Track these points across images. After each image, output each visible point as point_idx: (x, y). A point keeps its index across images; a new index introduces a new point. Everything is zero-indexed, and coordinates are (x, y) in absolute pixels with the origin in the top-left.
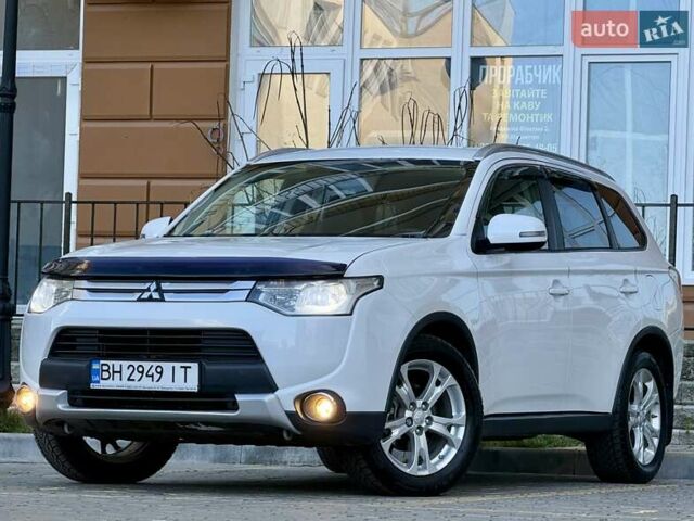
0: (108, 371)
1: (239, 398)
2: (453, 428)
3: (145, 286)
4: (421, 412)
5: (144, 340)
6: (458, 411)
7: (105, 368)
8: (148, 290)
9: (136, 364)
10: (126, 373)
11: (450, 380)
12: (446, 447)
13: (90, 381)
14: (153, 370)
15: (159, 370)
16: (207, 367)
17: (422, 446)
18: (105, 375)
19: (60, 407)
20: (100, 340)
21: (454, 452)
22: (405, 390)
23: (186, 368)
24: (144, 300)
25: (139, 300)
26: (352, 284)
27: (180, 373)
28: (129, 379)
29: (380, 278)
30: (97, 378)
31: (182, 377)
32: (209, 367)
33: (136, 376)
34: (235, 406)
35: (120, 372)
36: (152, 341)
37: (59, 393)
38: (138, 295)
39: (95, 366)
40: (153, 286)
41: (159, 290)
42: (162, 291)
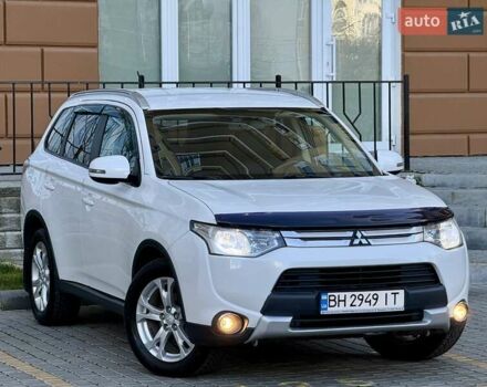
0: (334, 300)
3: (351, 234)
5: (358, 275)
9: (357, 293)
10: (349, 301)
13: (319, 308)
14: (370, 298)
15: (375, 297)
18: (332, 303)
19: (289, 329)
20: (322, 277)
23: (395, 294)
24: (356, 245)
25: (351, 245)
27: (391, 297)
28: (351, 305)
30: (325, 306)
31: (391, 300)
32: (411, 292)
33: (357, 302)
35: (345, 301)
36: (364, 275)
37: (289, 319)
38: (349, 241)
39: (324, 297)
40: (359, 235)
41: (363, 237)
42: (366, 238)
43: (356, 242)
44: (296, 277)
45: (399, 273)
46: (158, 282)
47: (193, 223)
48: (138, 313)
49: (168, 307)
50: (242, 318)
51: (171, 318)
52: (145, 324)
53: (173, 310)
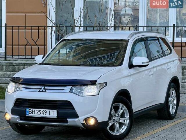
0: (31, 111)
1: (68, 120)
2: (126, 121)
3: (40, 87)
4: (117, 118)
5: (41, 103)
6: (127, 116)
8: (41, 89)
9: (39, 110)
10: (36, 112)
11: (125, 108)
12: (124, 126)
13: (26, 114)
14: (44, 112)
15: (45, 112)
16: (59, 111)
17: (118, 127)
18: (30, 112)
19: (18, 121)
21: (126, 127)
22: (113, 112)
23: (53, 111)
24: (40, 92)
25: (39, 91)
26: (98, 86)
27: (51, 112)
28: (37, 114)
29: (106, 83)
30: (28, 113)
31: (52, 114)
32: (60, 111)
33: (39, 113)
34: (67, 122)
35: (34, 112)
38: (39, 90)
39: (27, 110)
41: (44, 89)
42: (46, 89)
43: (41, 90)
44: (21, 102)
45: (56, 104)
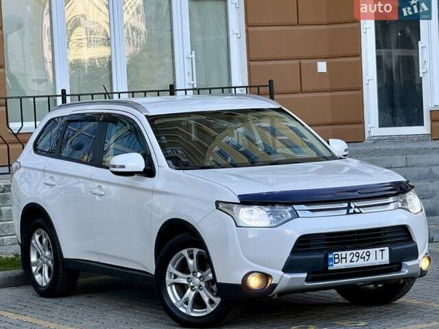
0: (338, 258)
5: (354, 237)
7: (336, 256)
9: (354, 252)
10: (349, 258)
13: (327, 266)
14: (364, 254)
15: (368, 254)
18: (337, 261)
19: (306, 283)
20: (327, 240)
23: (382, 250)
25: (348, 213)
27: (379, 254)
28: (351, 261)
30: (332, 263)
31: (379, 256)
32: (393, 249)
33: (355, 259)
35: (346, 258)
36: (358, 237)
37: (305, 275)
38: (346, 210)
39: (330, 256)
40: (352, 205)
41: (355, 207)
42: (358, 207)
43: (351, 211)
44: (308, 241)
45: (380, 235)
46: (185, 252)
47: (217, 203)
48: (167, 279)
49: (194, 272)
50: (266, 276)
51: (197, 281)
52: (174, 287)
53: (199, 274)
